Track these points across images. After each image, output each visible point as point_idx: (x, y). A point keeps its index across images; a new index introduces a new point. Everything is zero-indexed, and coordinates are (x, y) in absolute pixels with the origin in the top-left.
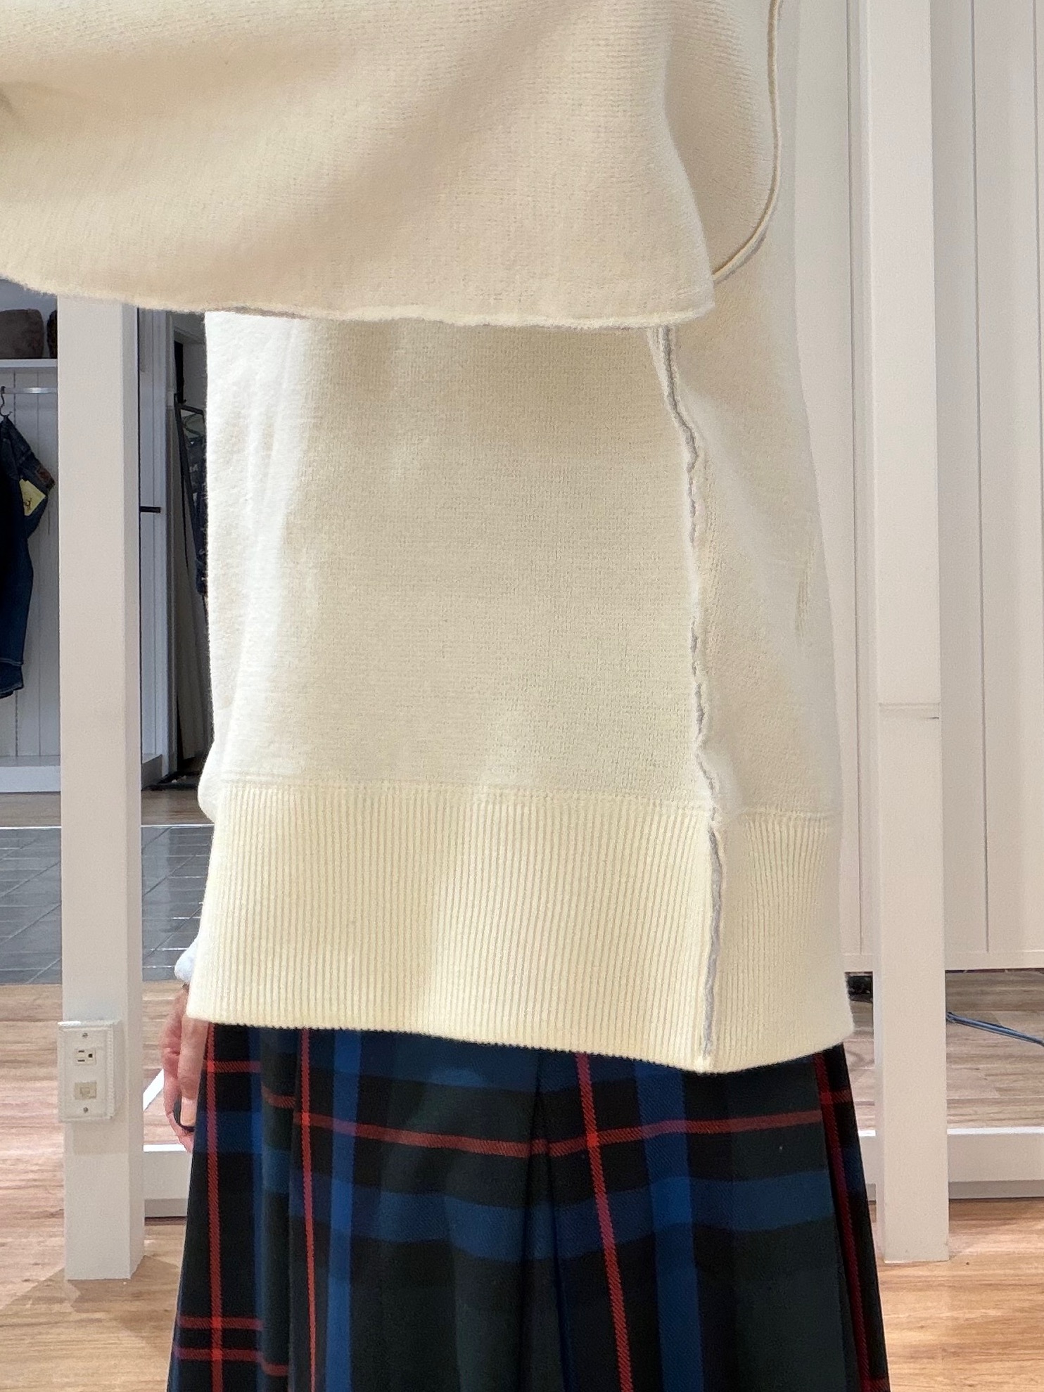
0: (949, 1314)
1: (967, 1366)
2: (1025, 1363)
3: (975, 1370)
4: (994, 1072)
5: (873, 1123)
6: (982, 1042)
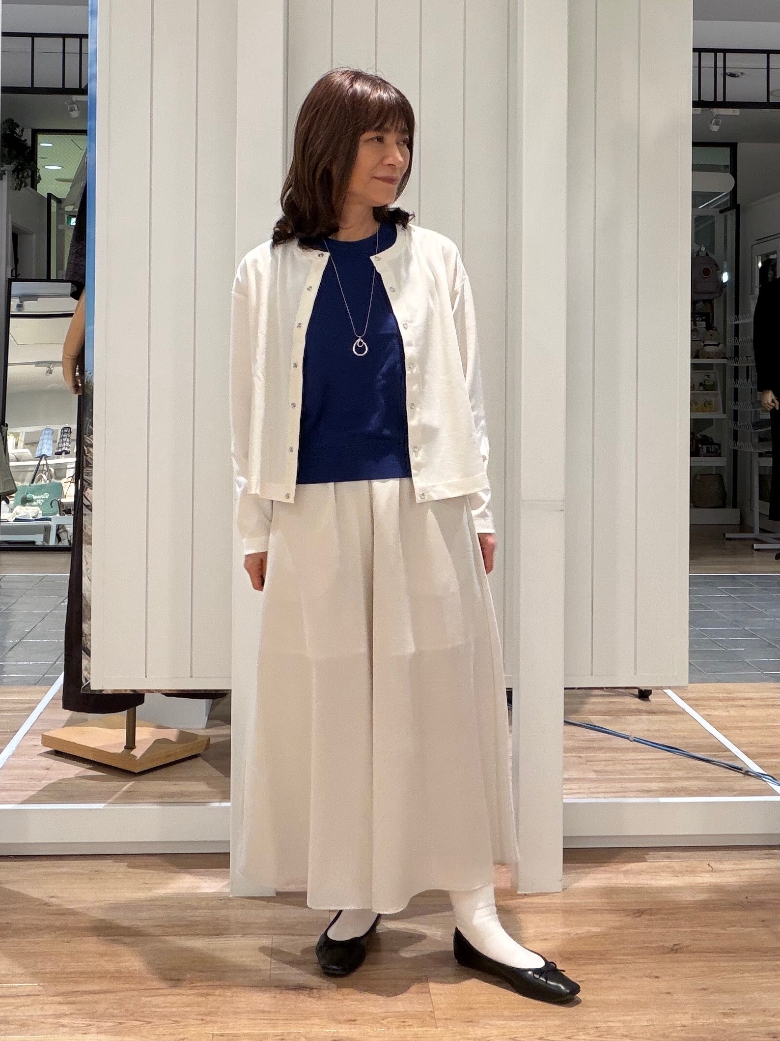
0: (561, 931)
1: (578, 968)
2: (617, 966)
3: (585, 970)
4: (591, 759)
6: (581, 737)
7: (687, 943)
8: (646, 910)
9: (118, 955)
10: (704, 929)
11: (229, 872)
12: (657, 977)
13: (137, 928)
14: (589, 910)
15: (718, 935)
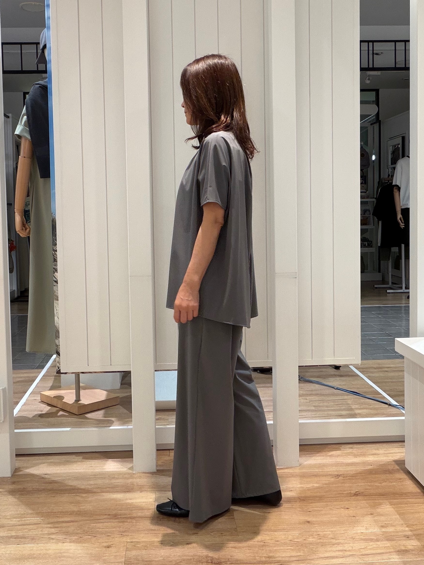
0: (299, 486)
1: (308, 504)
2: (328, 503)
3: (312, 506)
4: (313, 400)
5: (271, 419)
7: (363, 491)
8: (341, 475)
9: (79, 503)
11: (133, 460)
12: (348, 508)
13: (88, 489)
14: (312, 475)
15: (378, 486)
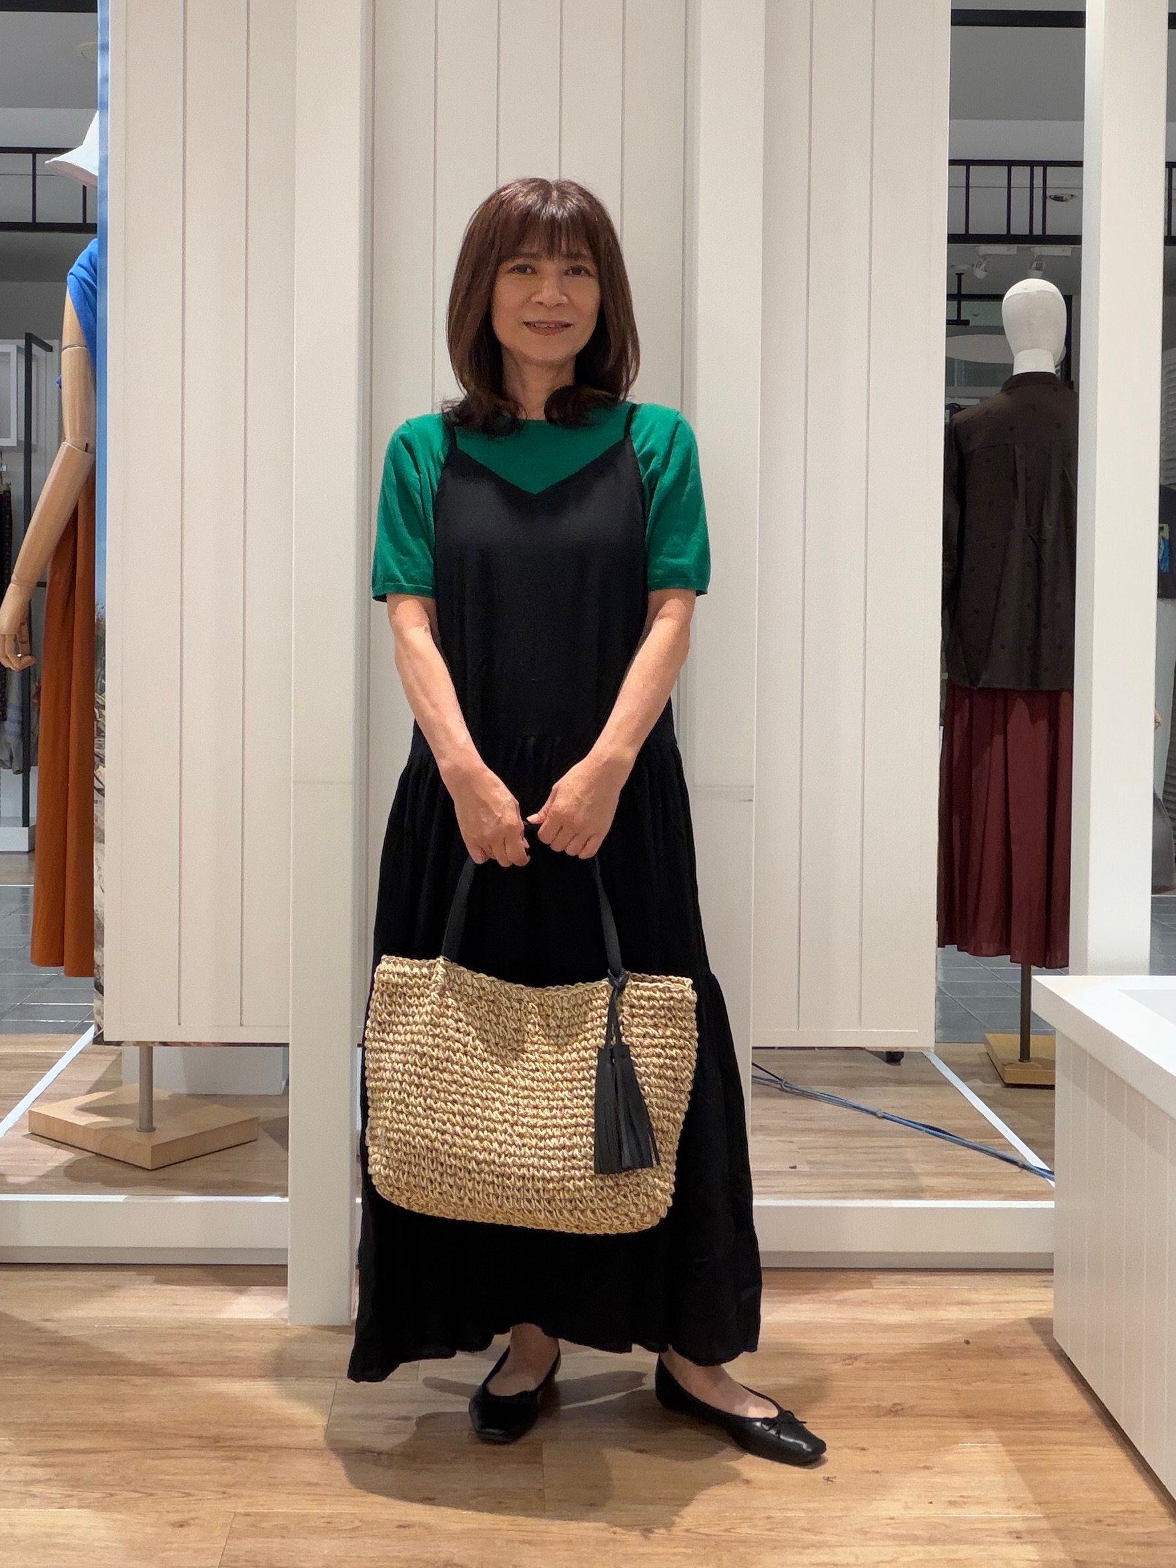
7: (912, 1402)
8: (861, 1355)
9: (124, 1401)
10: (935, 1384)
11: (287, 1290)
13: (156, 1365)
14: (782, 1353)
15: (957, 1392)
